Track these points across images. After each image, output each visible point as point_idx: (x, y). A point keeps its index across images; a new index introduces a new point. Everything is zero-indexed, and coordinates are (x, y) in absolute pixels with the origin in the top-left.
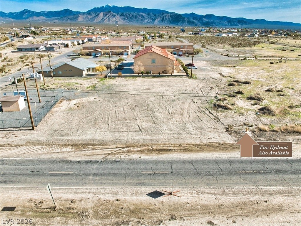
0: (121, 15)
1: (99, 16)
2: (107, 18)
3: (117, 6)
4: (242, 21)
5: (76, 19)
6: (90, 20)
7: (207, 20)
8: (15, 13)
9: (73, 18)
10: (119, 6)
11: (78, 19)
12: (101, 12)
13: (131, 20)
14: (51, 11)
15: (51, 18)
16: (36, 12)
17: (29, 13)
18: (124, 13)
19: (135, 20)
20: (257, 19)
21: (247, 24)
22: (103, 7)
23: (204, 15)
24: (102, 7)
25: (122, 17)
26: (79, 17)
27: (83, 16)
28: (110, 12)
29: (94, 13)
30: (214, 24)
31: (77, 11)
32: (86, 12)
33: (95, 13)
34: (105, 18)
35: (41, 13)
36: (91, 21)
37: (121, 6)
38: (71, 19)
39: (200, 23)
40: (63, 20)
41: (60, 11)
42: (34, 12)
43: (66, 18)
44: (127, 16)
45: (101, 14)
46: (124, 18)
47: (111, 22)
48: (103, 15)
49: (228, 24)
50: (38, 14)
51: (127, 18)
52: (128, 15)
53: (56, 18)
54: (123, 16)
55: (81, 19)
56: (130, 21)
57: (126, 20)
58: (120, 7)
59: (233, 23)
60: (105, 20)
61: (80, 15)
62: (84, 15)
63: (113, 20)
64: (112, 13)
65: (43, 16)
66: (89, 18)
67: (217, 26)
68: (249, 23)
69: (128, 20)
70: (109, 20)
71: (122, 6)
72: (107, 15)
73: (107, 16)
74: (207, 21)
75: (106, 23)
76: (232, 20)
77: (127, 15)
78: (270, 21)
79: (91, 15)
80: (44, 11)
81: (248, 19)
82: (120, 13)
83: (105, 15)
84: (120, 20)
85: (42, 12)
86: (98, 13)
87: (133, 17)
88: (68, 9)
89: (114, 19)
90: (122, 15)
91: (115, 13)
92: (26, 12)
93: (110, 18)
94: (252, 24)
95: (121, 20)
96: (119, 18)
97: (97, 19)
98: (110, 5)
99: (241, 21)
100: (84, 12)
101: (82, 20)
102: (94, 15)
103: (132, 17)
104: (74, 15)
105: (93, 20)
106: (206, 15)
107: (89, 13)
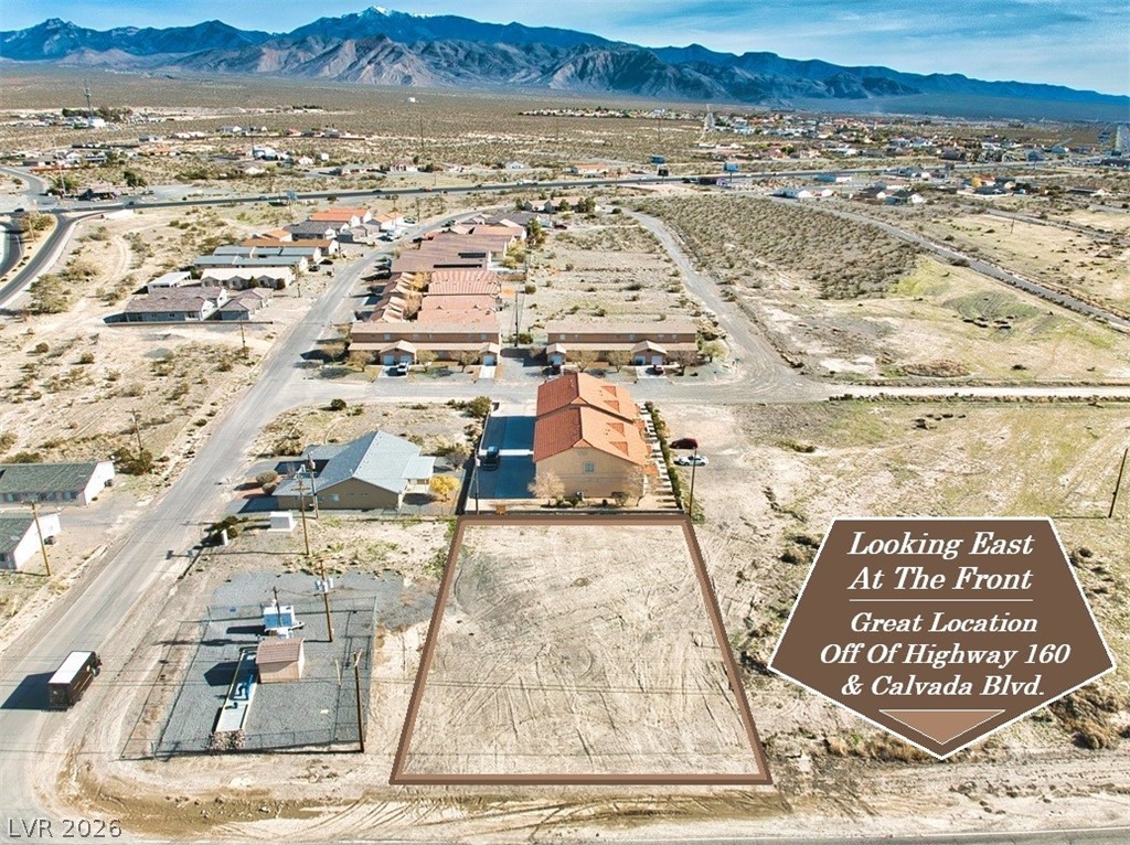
0: (423, 52)
1: (341, 53)
2: (369, 63)
3: (407, 15)
4: (880, 80)
5: (252, 64)
6: (304, 69)
7: (749, 76)
8: (13, 33)
9: (239, 59)
10: (416, 16)
11: (257, 65)
12: (346, 39)
13: (462, 71)
14: (154, 27)
15: (155, 57)
16: (92, 31)
17: (68, 34)
18: (437, 45)
19: (478, 70)
20: (936, 74)
21: (897, 94)
22: (356, 15)
23: (739, 53)
24: (351, 16)
25: (427, 61)
26: (264, 57)
27: (279, 52)
28: (381, 38)
29: (319, 40)
30: (777, 89)
31: (253, 30)
32: (288, 32)
33: (326, 43)
34: (364, 61)
35: (114, 34)
36: (308, 71)
37: (423, 16)
38: (231, 64)
39: (725, 85)
40: (200, 67)
41: (188, 28)
42: (85, 30)
43: (211, 57)
44: (445, 55)
45: (349, 47)
46: (433, 63)
47: (385, 79)
48: (354, 50)
49: (829, 91)
50: (103, 41)
51: (445, 65)
52: (452, 53)
53: (173, 55)
54: (431, 53)
55: (269, 61)
56: (458, 75)
57: (445, 69)
58: (419, 17)
59: (848, 87)
60: (364, 72)
61: (264, 50)
62: (281, 49)
63: (392, 72)
64: (390, 42)
65: (120, 47)
66: (302, 61)
67: (785, 97)
68: (907, 90)
69: (450, 71)
70: (379, 72)
71: (429, 16)
72: (371, 50)
73: (372, 54)
74: (749, 80)
75: (366, 81)
76: (841, 76)
77: (448, 50)
78: (984, 82)
79: (309, 49)
80: (125, 29)
81: (900, 71)
82: (422, 44)
83: (362, 50)
84: (419, 72)
85: (117, 30)
86: (336, 40)
87: (469, 60)
88: (217, 22)
89: (398, 66)
90: (428, 50)
91: (399, 45)
92: (55, 31)
93: (383, 64)
94: (917, 92)
95: (425, 71)
96: (419, 62)
97: (332, 64)
98: (382, 10)
99: (878, 81)
100: (280, 33)
101: (276, 67)
102: (319, 49)
103: (466, 58)
104: (243, 45)
105: (318, 71)
106: (746, 54)
107: (300, 38)
